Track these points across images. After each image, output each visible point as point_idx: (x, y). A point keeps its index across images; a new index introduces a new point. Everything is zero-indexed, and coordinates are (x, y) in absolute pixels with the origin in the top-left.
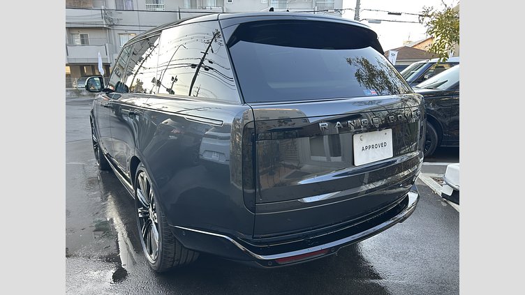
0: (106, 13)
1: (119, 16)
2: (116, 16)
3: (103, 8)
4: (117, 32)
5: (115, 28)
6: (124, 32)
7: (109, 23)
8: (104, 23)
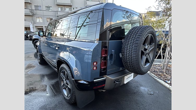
0: (31, 11)
1: (36, 12)
2: (35, 12)
3: (30, 9)
4: (35, 17)
5: (35, 16)
6: (38, 17)
7: (33, 14)
8: (31, 14)
